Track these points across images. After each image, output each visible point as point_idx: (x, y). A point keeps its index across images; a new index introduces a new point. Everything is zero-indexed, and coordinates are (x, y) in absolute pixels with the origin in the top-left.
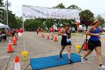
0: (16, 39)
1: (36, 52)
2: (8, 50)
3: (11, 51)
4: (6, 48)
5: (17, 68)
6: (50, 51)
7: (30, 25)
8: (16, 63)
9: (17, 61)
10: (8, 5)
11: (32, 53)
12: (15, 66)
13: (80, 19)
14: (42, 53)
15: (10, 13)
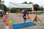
0: (7, 16)
1: (15, 21)
2: (3, 21)
3: (4, 21)
4: (2, 20)
5: (7, 28)
6: (21, 21)
7: (13, 10)
8: (7, 26)
9: (7, 25)
10: (3, 2)
11: (13, 22)
12: (7, 27)
13: (34, 8)
14: (18, 22)
15: (4, 5)
